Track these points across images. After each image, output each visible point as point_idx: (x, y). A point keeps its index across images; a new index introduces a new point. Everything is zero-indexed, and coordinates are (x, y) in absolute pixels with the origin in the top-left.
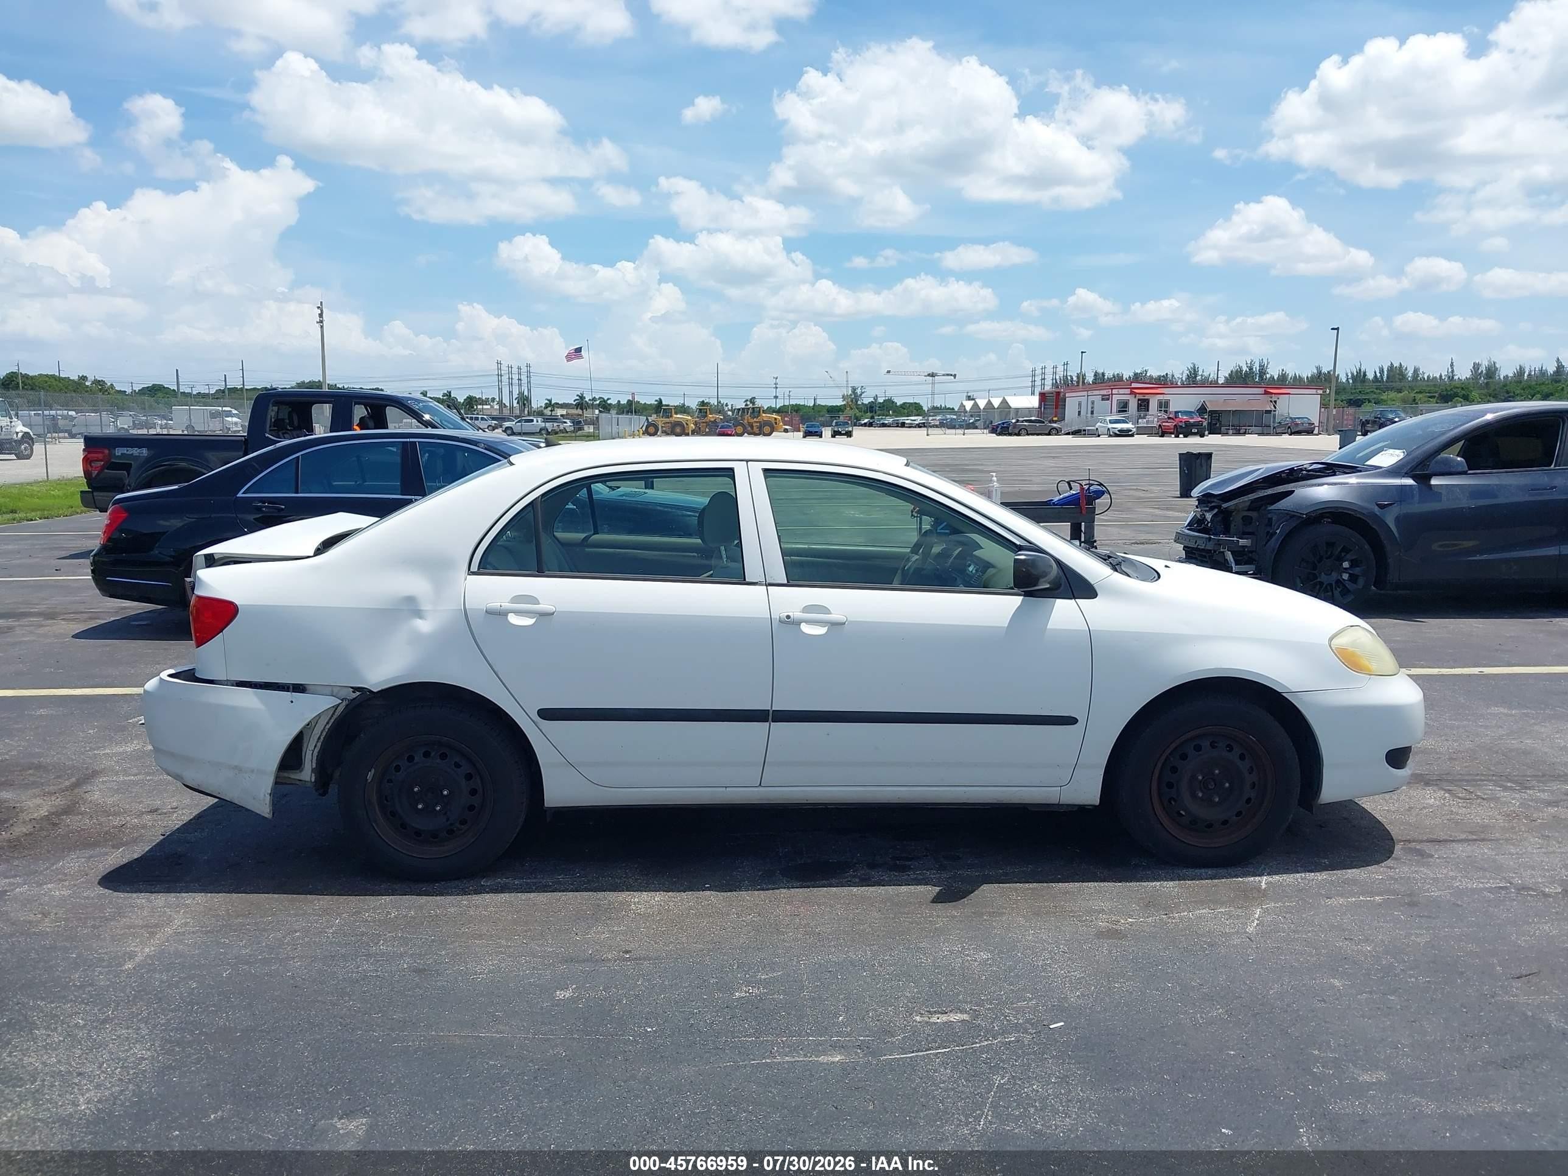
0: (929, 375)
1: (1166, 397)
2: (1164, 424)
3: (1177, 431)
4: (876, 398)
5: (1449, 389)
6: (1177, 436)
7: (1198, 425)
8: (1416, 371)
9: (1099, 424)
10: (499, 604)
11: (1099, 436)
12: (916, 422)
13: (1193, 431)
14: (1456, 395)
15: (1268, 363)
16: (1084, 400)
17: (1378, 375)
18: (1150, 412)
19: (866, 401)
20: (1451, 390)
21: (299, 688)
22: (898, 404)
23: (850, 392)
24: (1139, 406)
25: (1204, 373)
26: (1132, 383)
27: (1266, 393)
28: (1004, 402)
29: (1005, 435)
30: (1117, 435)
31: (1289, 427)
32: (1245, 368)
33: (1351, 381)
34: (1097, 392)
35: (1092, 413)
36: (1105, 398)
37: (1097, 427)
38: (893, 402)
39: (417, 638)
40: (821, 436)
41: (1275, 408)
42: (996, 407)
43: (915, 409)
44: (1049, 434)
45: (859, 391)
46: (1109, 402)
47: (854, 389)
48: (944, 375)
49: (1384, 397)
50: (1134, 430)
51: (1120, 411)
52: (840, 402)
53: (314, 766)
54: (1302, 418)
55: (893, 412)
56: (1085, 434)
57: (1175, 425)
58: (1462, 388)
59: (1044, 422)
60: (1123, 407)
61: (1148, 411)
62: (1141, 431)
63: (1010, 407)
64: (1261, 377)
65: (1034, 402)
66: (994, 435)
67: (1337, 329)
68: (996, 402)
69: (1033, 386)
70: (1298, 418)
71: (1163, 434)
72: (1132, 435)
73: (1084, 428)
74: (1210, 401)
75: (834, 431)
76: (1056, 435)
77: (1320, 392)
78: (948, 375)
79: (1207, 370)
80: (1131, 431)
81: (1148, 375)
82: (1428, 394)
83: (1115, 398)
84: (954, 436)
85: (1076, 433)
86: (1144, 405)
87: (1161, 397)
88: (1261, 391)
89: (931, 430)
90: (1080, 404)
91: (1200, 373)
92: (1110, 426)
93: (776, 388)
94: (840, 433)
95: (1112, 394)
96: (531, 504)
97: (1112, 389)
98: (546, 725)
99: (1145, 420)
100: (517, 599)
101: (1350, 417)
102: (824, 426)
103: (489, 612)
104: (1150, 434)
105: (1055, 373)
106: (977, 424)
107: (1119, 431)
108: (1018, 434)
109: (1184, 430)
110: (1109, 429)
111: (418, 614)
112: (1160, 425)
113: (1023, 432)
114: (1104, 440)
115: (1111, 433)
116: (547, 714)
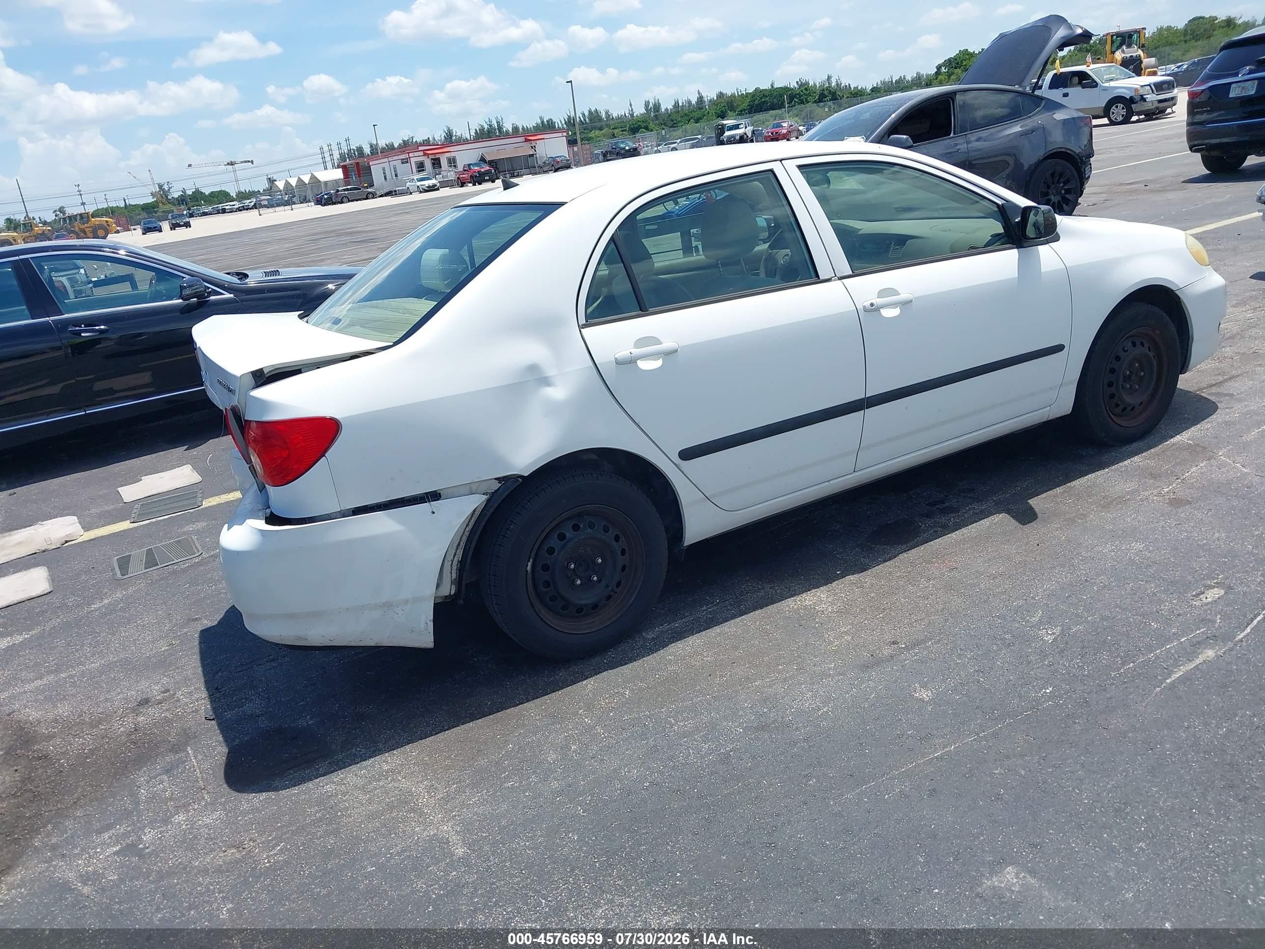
0: (228, 164)
1: (453, 154)
2: (461, 176)
3: (473, 180)
4: (184, 191)
5: (634, 123)
6: (474, 185)
7: (487, 173)
8: (607, 113)
9: (408, 183)
10: (628, 352)
11: (411, 193)
12: (236, 207)
13: (486, 178)
14: (639, 128)
15: (502, 119)
16: (386, 166)
17: (582, 119)
18: (443, 169)
19: (176, 195)
20: (636, 123)
21: (434, 496)
22: (207, 194)
23: (158, 190)
24: (433, 164)
25: (457, 134)
26: (418, 146)
27: (527, 140)
28: (313, 177)
29: (330, 204)
30: (426, 191)
31: (552, 165)
32: (486, 127)
33: (565, 126)
34: (396, 158)
35: (396, 175)
36: (405, 161)
37: (407, 186)
38: (202, 193)
39: (553, 408)
40: (160, 231)
41: (535, 151)
42: (307, 183)
43: (221, 196)
44: (367, 198)
45: (166, 187)
46: (409, 164)
47: (160, 186)
48: (242, 162)
49: (592, 135)
50: (438, 184)
51: (419, 171)
52: (150, 200)
53: (454, 576)
54: (560, 156)
55: (205, 202)
56: (396, 194)
57: (471, 176)
58: (643, 122)
59: (360, 189)
60: (421, 167)
61: (441, 167)
62: (445, 184)
63: (320, 182)
64: (500, 131)
65: (339, 174)
66: (320, 206)
67: (571, 82)
68: (306, 179)
69: (325, 162)
70: (558, 157)
71: (463, 185)
72: (438, 189)
73: (394, 189)
74: (486, 153)
75: (172, 224)
76: (373, 198)
77: (565, 134)
78: (245, 162)
79: (461, 131)
80: (436, 185)
81: (414, 141)
82: (621, 129)
83: (413, 160)
84: (284, 212)
85: (389, 194)
86: (436, 163)
87: (448, 155)
88: (522, 139)
89: (262, 211)
90: (384, 169)
91: (454, 134)
92: (419, 184)
93: (81, 195)
94: (179, 226)
95: (410, 158)
96: (612, 239)
97: (408, 153)
98: (686, 465)
99: (441, 176)
100: (640, 343)
101: (588, 152)
102: (161, 221)
103: (618, 362)
104: (452, 186)
105: (340, 149)
106: (294, 200)
107: (427, 187)
108: (342, 202)
109: (479, 179)
110: (418, 187)
111: (546, 381)
112: (458, 178)
113: (345, 200)
114: (416, 197)
115: (421, 190)
116: (688, 454)
